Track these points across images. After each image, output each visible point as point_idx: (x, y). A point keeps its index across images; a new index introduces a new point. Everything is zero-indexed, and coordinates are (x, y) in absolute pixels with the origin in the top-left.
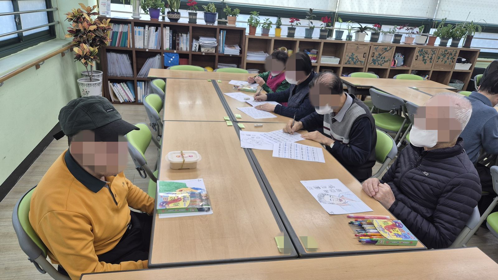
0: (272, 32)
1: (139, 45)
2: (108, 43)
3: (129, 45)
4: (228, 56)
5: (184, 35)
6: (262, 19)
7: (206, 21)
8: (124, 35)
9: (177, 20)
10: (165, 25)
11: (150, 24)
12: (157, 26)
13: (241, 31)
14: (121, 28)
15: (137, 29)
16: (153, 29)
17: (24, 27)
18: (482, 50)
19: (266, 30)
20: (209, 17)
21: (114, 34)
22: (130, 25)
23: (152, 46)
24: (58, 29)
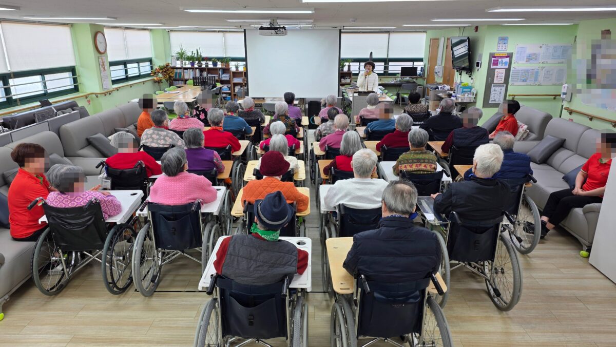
1: (186, 77)
3: (182, 77)
4: (224, 80)
5: (205, 72)
7: (214, 66)
8: (180, 73)
9: (201, 66)
10: (196, 68)
11: (190, 68)
12: (193, 68)
13: (228, 69)
14: (178, 71)
15: (185, 71)
16: (191, 70)
17: (141, 71)
18: (353, 72)
20: (215, 64)
21: (176, 73)
22: (182, 69)
23: (192, 77)
24: (155, 74)
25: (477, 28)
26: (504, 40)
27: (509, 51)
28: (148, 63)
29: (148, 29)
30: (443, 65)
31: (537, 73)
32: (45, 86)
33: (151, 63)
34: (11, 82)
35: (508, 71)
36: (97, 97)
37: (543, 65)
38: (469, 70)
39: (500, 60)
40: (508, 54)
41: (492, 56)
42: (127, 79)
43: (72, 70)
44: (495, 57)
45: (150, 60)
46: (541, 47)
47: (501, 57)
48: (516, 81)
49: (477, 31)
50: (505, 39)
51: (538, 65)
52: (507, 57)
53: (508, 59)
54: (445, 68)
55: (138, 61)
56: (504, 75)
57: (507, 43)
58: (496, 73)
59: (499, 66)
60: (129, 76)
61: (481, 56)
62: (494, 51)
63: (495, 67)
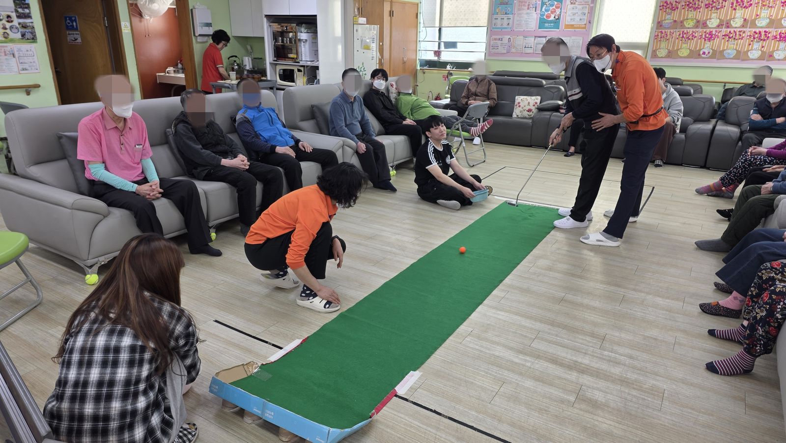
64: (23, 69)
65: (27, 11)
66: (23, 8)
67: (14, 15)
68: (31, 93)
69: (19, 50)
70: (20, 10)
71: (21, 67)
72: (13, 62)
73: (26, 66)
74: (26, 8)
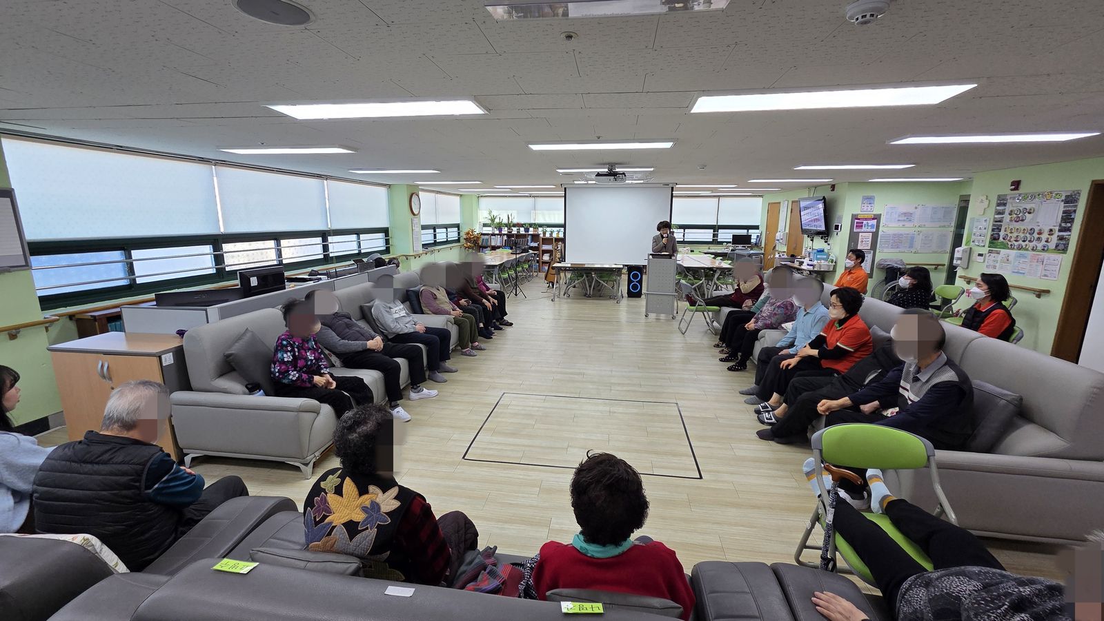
0: (555, 235)
1: (493, 244)
2: (480, 244)
3: (489, 244)
4: (532, 247)
6: (549, 229)
7: (525, 232)
8: (487, 240)
9: (511, 232)
10: (504, 234)
11: (498, 235)
12: (501, 235)
13: (538, 235)
14: (486, 237)
15: (492, 237)
17: (448, 237)
19: (551, 234)
20: (526, 230)
21: (483, 240)
22: (489, 236)
23: (499, 244)
24: (462, 240)
25: (833, 187)
26: (869, 200)
27: (876, 212)
28: (456, 229)
29: (458, 195)
30: (787, 231)
31: (913, 238)
32: (359, 246)
33: (459, 230)
34: (330, 239)
35: (875, 236)
36: (407, 259)
37: (920, 229)
38: (826, 234)
39: (865, 222)
40: (874, 215)
41: (855, 217)
42: (435, 243)
43: (385, 231)
44: (859, 219)
45: (458, 226)
46: (916, 208)
47: (866, 219)
48: (887, 247)
49: (833, 190)
50: (870, 198)
51: (914, 229)
52: (873, 219)
53: (875, 222)
54: (790, 234)
55: (446, 227)
56: (870, 240)
57: (874, 203)
58: (860, 237)
59: (864, 229)
60: (438, 241)
61: (841, 218)
62: (857, 211)
63: (859, 230)
64: (1045, 276)
65: (1069, 225)
66: (1066, 222)
67: (1057, 228)
68: (1042, 297)
69: (1049, 259)
70: (1063, 225)
71: (1044, 273)
72: (1040, 267)
73: (1047, 273)
74: (1069, 222)
